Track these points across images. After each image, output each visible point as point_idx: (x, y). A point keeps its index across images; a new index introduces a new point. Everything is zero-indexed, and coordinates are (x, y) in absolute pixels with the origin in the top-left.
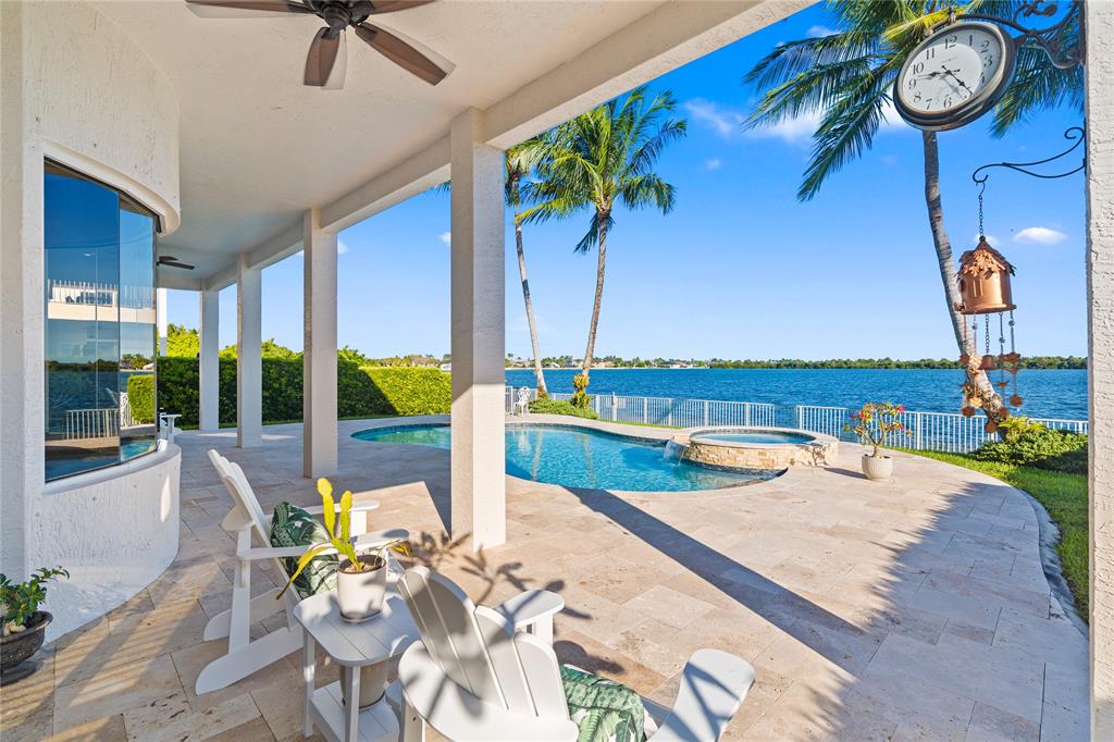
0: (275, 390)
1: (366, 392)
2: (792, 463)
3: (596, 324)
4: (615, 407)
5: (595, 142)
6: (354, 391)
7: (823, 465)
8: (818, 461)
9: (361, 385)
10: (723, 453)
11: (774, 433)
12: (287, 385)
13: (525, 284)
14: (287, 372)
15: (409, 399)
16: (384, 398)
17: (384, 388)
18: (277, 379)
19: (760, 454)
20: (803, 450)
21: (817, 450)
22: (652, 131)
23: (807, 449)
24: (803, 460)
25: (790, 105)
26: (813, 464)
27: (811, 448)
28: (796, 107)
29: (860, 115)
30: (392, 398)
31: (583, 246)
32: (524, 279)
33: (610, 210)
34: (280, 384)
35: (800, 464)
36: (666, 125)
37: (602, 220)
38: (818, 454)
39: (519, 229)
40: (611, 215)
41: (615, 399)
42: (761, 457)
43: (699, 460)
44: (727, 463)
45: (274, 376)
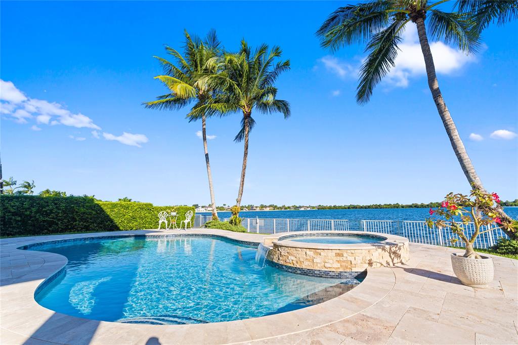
0: (27, 216)
1: (98, 218)
2: (370, 264)
3: (244, 176)
4: (258, 225)
5: (241, 76)
6: (89, 217)
7: (400, 265)
8: (396, 260)
9: (94, 212)
10: (301, 254)
11: (349, 235)
12: (36, 212)
13: (207, 155)
14: (39, 204)
15: (129, 222)
16: (112, 221)
17: (112, 215)
18: (29, 208)
19: (338, 255)
20: (380, 250)
21: (394, 249)
22: (271, 69)
23: (384, 249)
24: (381, 261)
25: (344, 38)
26: (391, 264)
27: (387, 247)
28: (349, 39)
29: (386, 35)
30: (117, 221)
31: (239, 137)
32: (206, 152)
33: (250, 113)
34: (31, 212)
35: (379, 265)
36: (278, 65)
37: (248, 121)
38: (394, 253)
39: (204, 127)
40: (252, 116)
41: (258, 221)
42: (339, 258)
43: (281, 262)
44: (306, 265)
45: (27, 206)
